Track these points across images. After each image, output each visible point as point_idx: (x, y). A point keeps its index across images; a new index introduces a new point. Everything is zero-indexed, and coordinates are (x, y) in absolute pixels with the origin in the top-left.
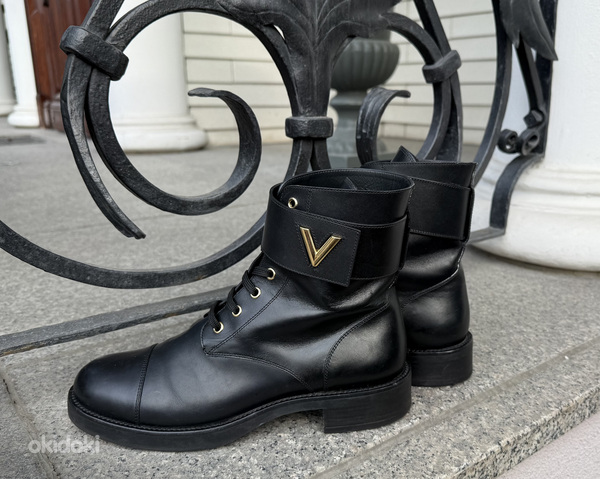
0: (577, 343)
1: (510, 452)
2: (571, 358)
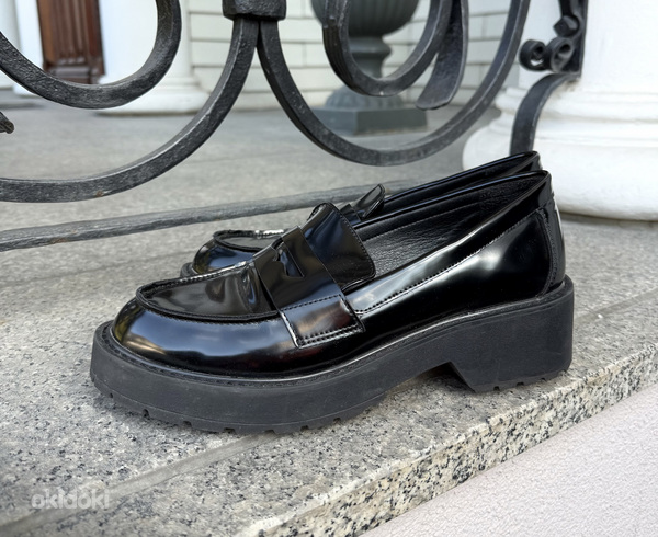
0: (616, 300)
1: (504, 435)
2: (605, 317)
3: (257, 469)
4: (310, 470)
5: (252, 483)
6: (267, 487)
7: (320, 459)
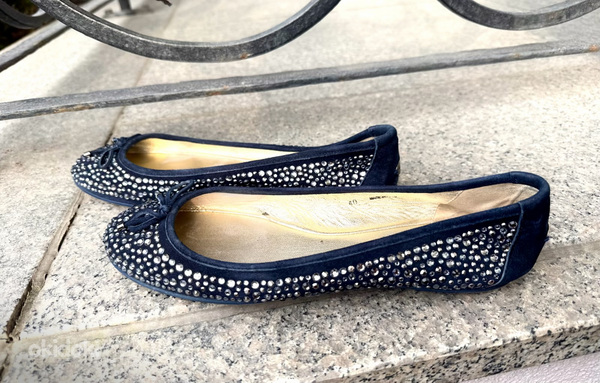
3: (301, 325)
4: (342, 339)
5: (292, 339)
6: (303, 346)
7: (356, 330)
